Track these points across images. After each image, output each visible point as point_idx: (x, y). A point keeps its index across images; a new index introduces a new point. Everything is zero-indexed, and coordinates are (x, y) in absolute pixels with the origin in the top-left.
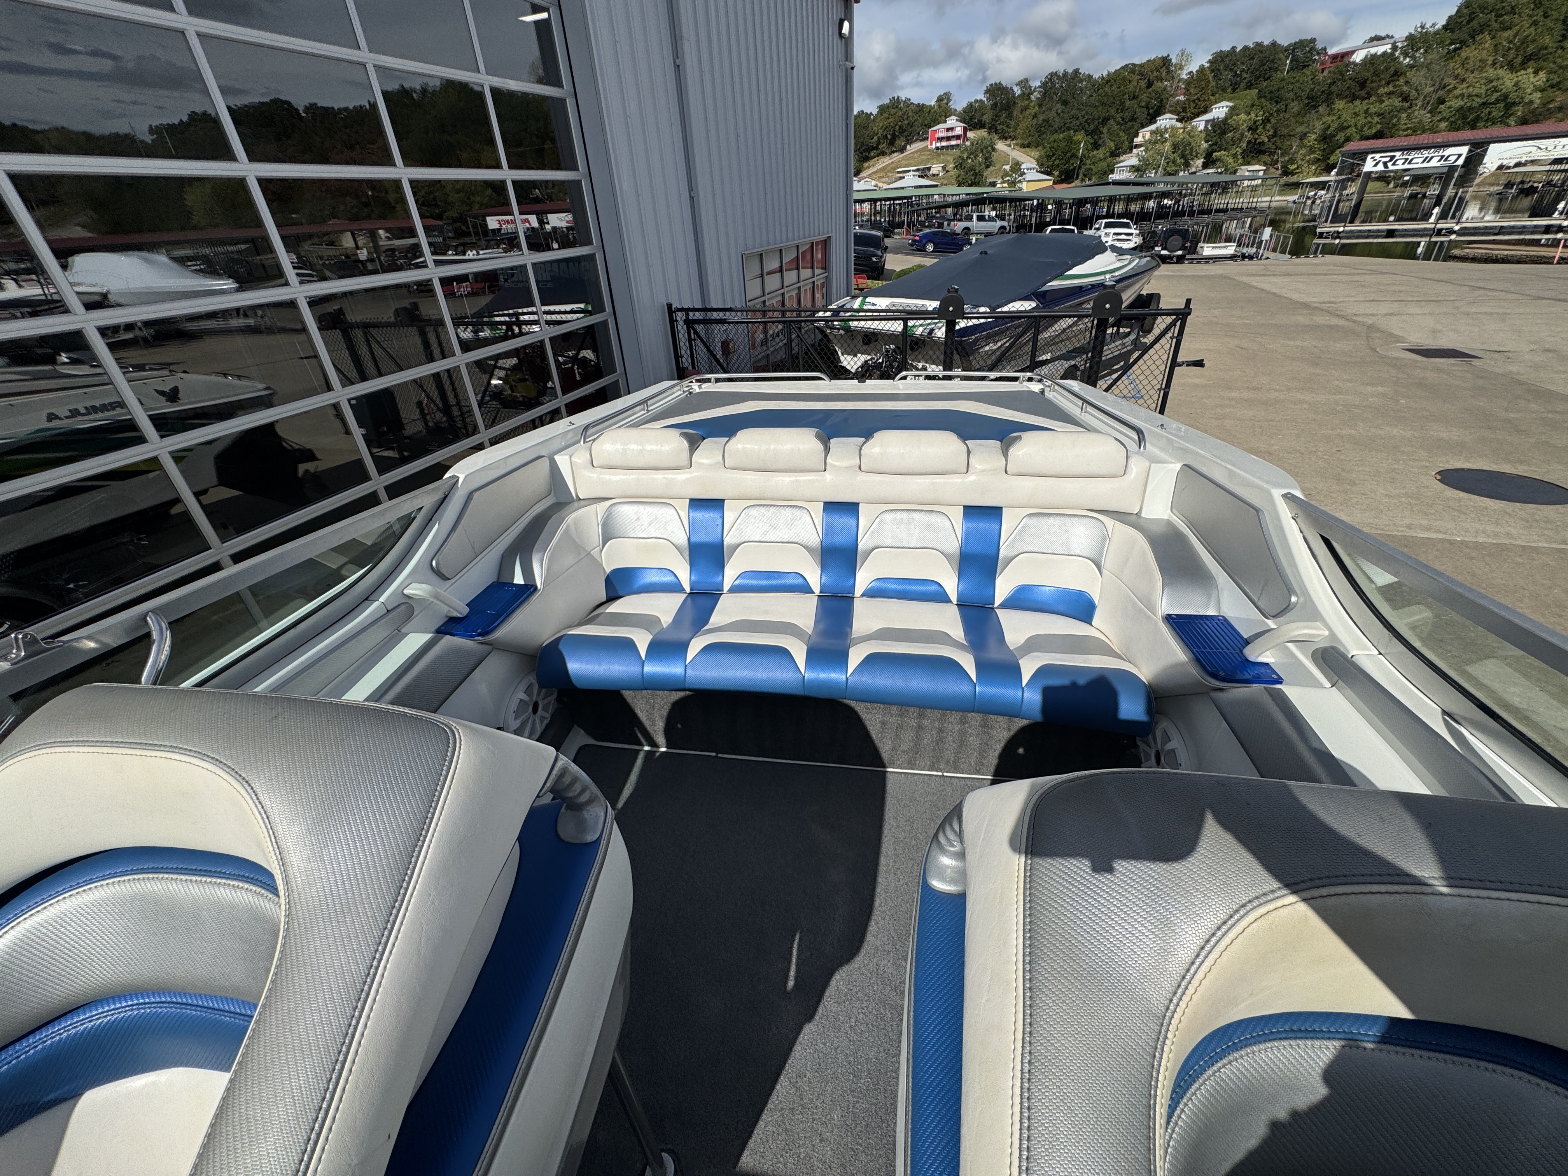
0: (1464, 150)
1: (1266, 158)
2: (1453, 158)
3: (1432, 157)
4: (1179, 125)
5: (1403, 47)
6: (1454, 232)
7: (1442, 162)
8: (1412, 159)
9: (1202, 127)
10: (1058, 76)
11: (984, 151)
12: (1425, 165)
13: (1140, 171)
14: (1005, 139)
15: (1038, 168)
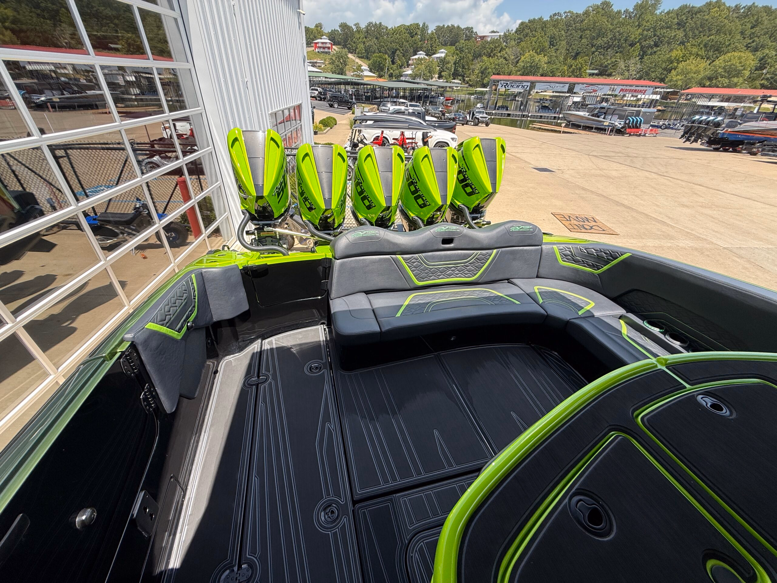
0: (529, 84)
1: (460, 78)
2: (526, 87)
4: (426, 57)
5: (503, 37)
7: (522, 88)
8: (513, 86)
9: (436, 59)
10: (373, 25)
11: (343, 57)
13: (414, 76)
14: (352, 53)
15: (369, 69)
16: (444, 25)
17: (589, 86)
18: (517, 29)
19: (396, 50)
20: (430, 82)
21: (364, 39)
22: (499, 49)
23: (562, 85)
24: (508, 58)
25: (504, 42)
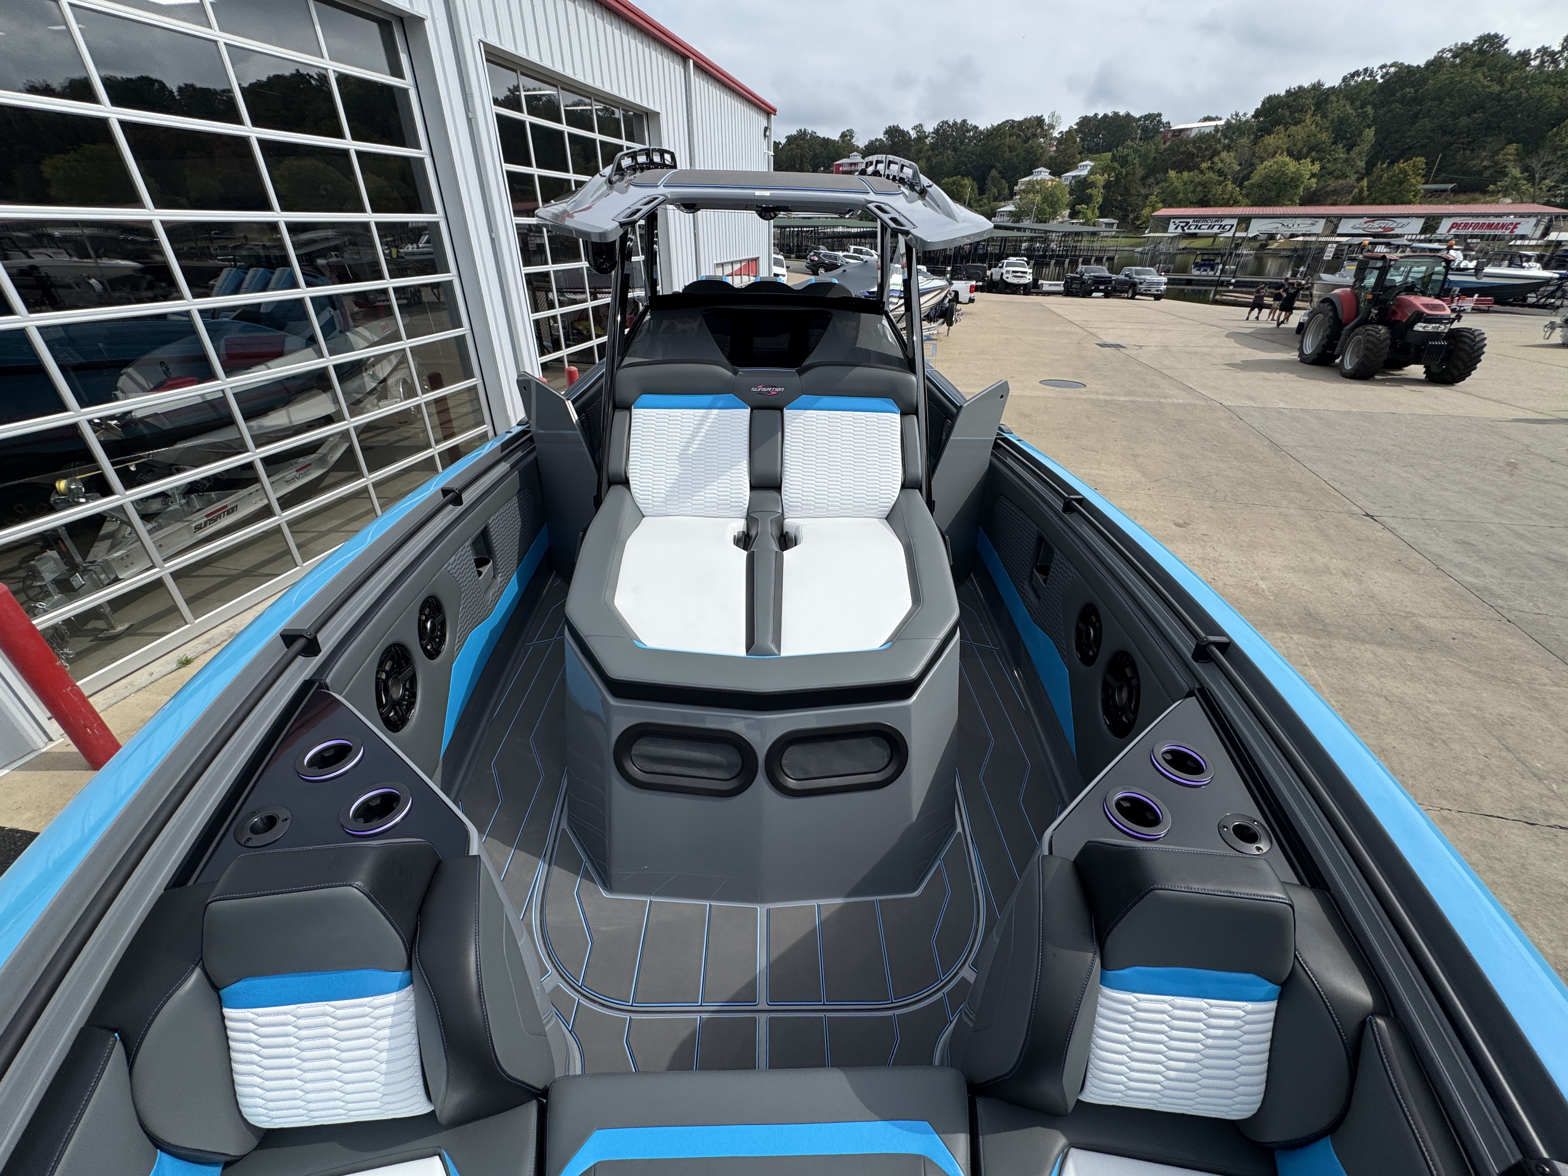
0: (1235, 222)
1: (1119, 213)
2: (1228, 227)
3: (1214, 225)
4: (1051, 178)
5: (1222, 130)
6: (1232, 284)
7: (1221, 229)
8: (1201, 226)
9: (1069, 181)
10: (949, 126)
12: (1210, 231)
13: (1017, 216)
16: (1096, 115)
17: (1373, 221)
18: (1257, 109)
19: (991, 167)
23: (1309, 221)
24: (1226, 169)
25: (1225, 138)
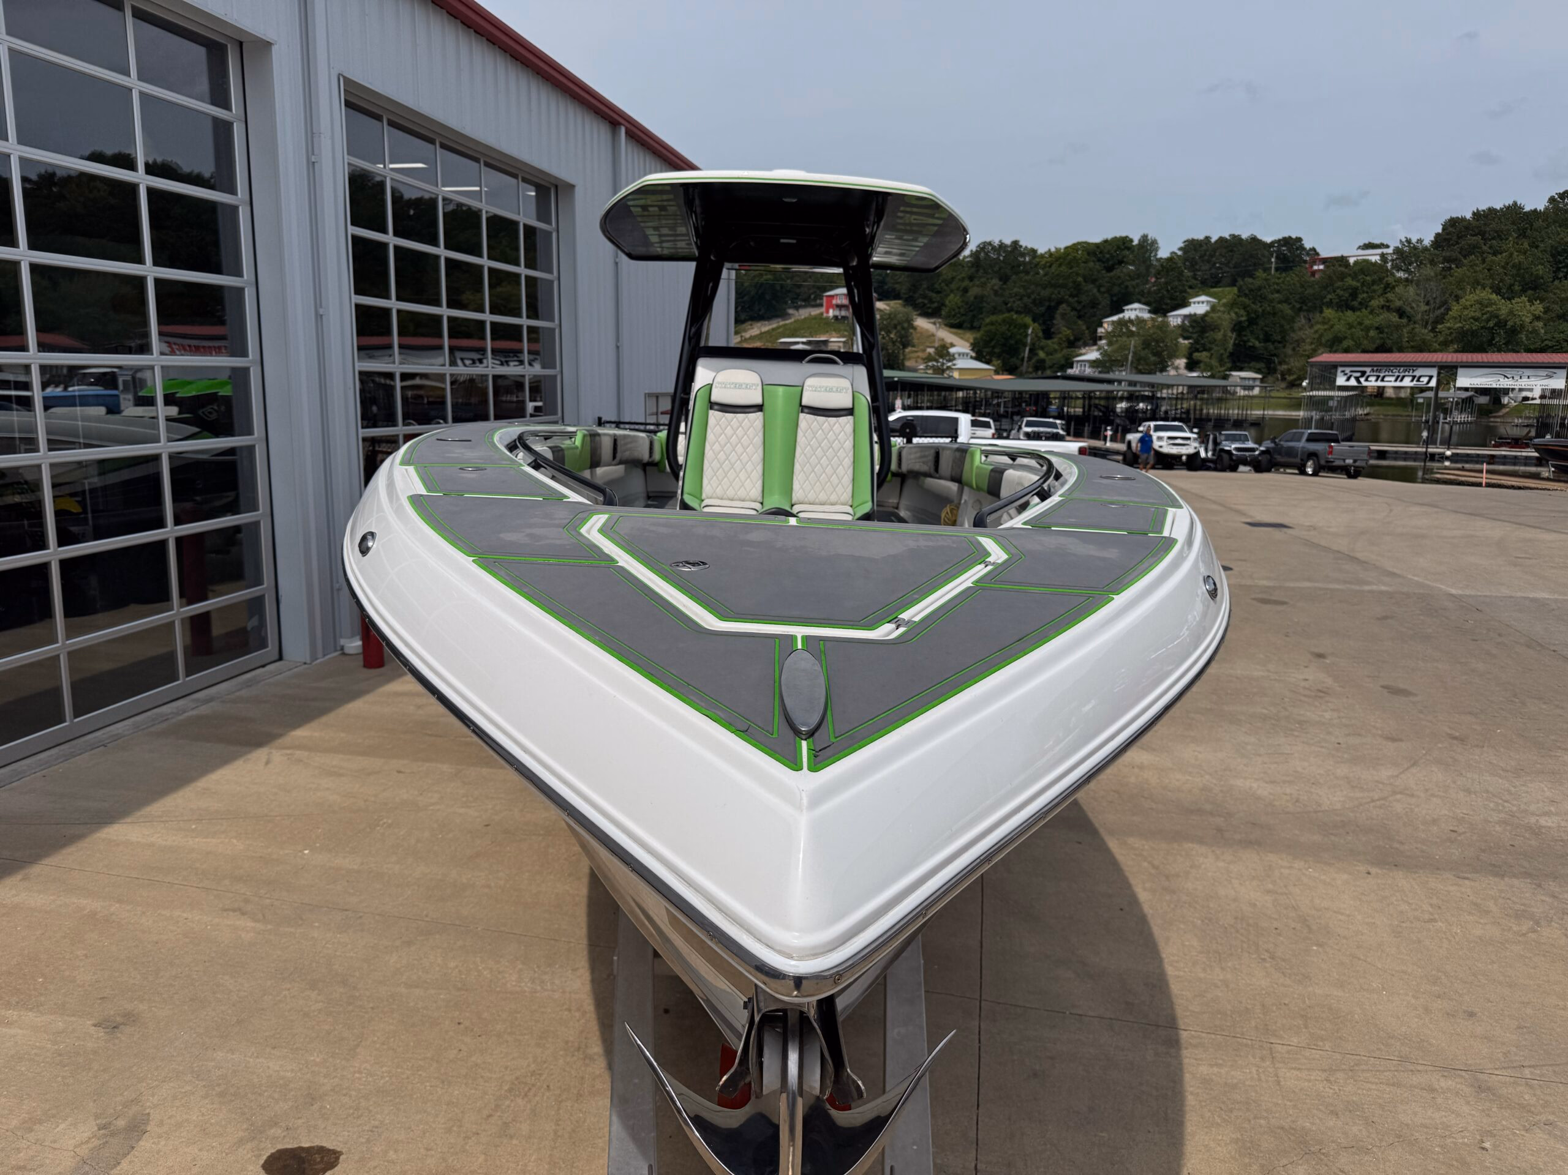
0: (1434, 372)
1: (1258, 365)
2: (1425, 380)
3: (1404, 377)
5: (1392, 260)
6: (1447, 458)
7: (1415, 382)
8: (1384, 377)
9: (1179, 321)
10: (994, 248)
11: (899, 328)
12: (1398, 384)
13: (1106, 365)
14: (926, 314)
15: (974, 355)
16: (1207, 238)
18: (1437, 235)
19: (1060, 302)
20: (1157, 378)
21: (966, 283)
22: (1378, 288)
23: (1543, 372)
24: (1408, 309)
25: (1399, 269)
